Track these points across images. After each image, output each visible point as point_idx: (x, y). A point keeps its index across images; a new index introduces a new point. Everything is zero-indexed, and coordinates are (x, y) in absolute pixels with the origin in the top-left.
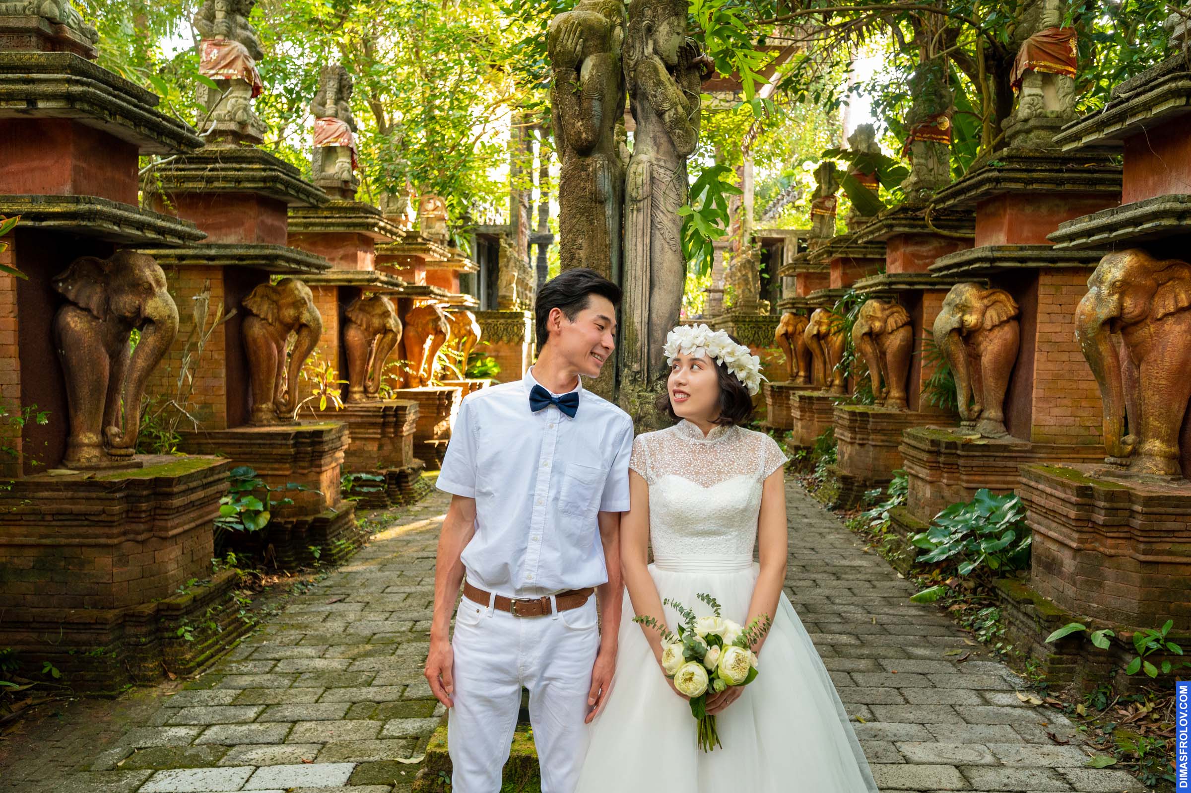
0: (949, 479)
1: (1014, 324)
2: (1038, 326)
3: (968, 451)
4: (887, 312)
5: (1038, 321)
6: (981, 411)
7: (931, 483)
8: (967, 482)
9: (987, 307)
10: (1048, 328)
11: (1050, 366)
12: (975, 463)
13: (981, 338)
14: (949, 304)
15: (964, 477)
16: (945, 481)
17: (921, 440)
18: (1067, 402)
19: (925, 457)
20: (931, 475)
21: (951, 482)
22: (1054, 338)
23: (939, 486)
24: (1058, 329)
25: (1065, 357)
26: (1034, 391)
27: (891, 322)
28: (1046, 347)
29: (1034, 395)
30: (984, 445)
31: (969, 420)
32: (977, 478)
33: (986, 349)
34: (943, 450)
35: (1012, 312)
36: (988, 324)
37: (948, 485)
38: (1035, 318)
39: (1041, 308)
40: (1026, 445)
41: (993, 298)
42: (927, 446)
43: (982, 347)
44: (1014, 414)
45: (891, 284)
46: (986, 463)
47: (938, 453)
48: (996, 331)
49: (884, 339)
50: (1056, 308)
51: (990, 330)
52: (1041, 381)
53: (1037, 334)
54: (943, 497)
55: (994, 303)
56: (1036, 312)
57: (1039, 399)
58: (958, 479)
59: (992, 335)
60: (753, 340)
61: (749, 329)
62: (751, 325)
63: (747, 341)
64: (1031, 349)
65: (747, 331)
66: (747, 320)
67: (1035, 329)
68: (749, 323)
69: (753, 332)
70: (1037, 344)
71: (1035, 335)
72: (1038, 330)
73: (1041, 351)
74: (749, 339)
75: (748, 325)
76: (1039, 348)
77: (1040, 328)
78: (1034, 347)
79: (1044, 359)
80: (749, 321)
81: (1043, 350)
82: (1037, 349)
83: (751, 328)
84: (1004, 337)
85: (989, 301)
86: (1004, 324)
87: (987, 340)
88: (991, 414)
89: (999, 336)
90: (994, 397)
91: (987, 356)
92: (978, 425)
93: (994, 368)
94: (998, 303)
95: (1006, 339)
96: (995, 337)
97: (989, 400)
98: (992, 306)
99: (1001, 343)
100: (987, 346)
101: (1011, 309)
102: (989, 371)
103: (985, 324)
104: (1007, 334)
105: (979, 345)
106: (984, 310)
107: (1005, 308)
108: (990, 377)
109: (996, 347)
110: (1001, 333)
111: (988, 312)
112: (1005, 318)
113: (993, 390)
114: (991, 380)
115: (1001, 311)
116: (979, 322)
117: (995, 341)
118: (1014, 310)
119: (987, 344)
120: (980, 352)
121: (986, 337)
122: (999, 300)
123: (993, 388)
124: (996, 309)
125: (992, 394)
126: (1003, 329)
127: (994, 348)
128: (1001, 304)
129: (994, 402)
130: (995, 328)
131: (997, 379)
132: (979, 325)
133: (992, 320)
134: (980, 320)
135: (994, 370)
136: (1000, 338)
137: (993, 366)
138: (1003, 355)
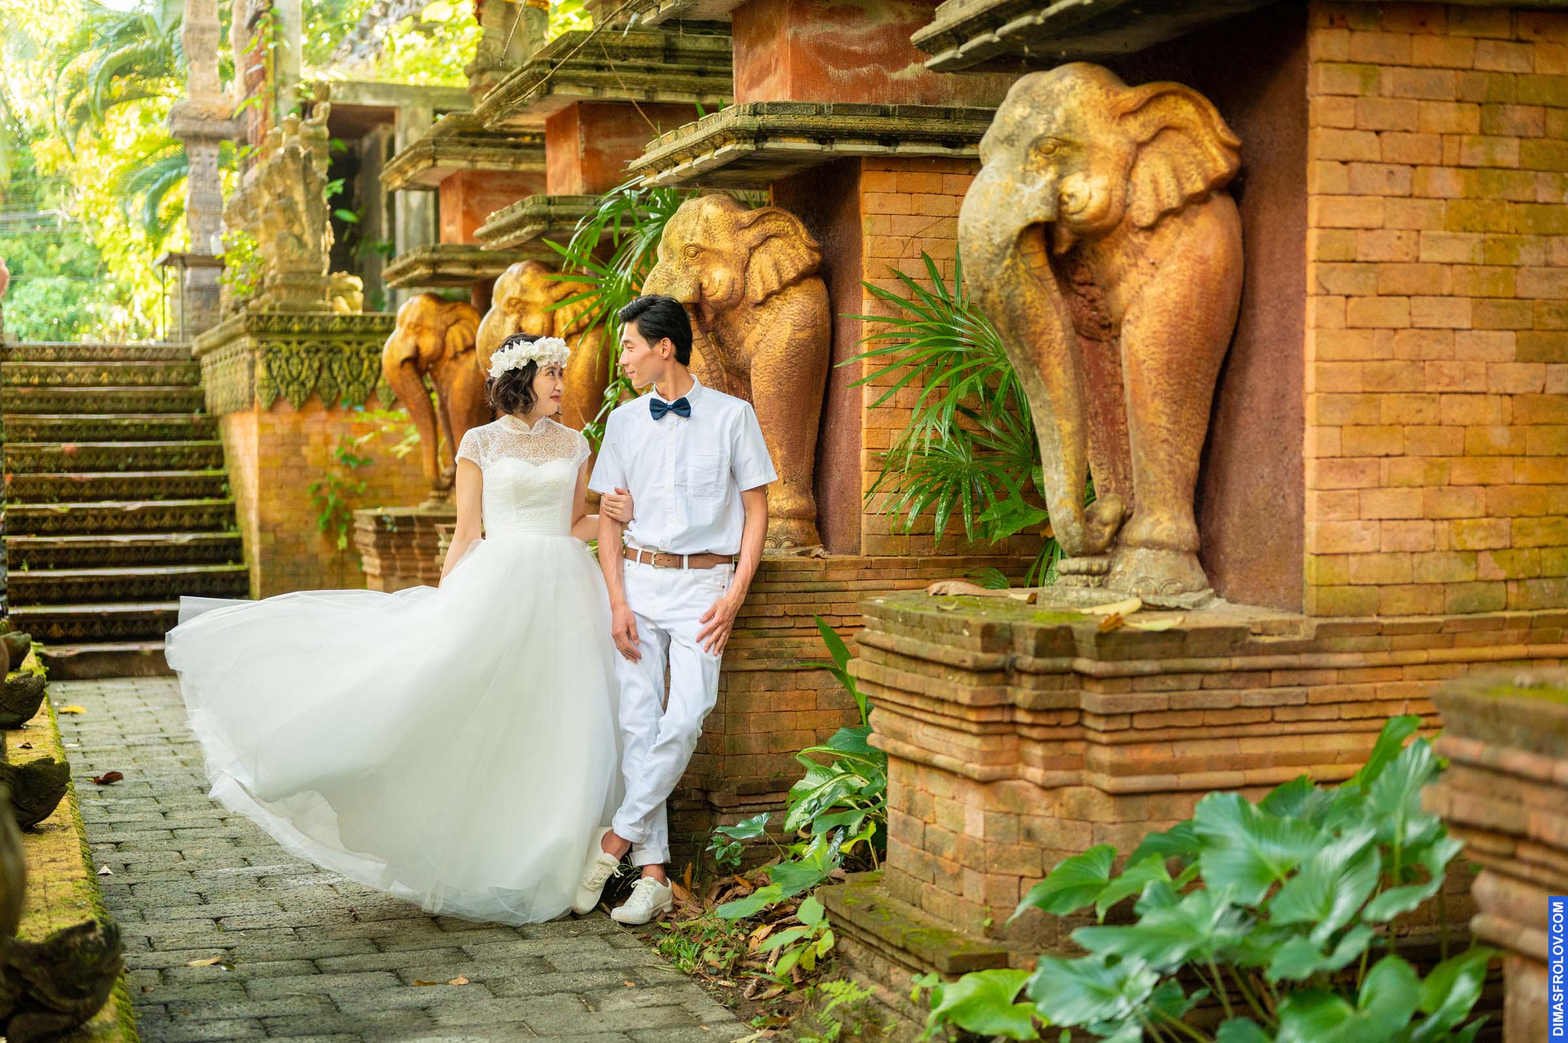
0: (1049, 764)
1: (1223, 206)
3: (1115, 657)
5: (1313, 187)
6: (1123, 520)
7: (985, 783)
8: (1117, 770)
10: (1346, 213)
11: (1356, 345)
12: (1142, 699)
15: (1105, 755)
16: (1036, 773)
17: (940, 628)
18: (1409, 469)
19: (964, 689)
20: (986, 757)
21: (1060, 776)
22: (1367, 247)
23: (1014, 792)
24: (1375, 219)
25: (1396, 313)
26: (1310, 433)
28: (1340, 281)
29: (1310, 449)
30: (1169, 633)
32: (1148, 754)
33: (1138, 296)
34: (1027, 661)
35: (1221, 165)
36: (1144, 209)
37: (1048, 788)
38: (1299, 180)
39: (1320, 142)
40: (1293, 626)
41: (1158, 115)
42: (972, 652)
43: (1124, 291)
44: (1232, 522)
45: (761, 135)
46: (1178, 700)
47: (1006, 673)
48: (1171, 229)
50: (1364, 145)
51: (1151, 229)
52: (1329, 396)
53: (1313, 236)
54: (1029, 834)
56: (1301, 159)
57: (1328, 462)
58: (1082, 763)
59: (1156, 246)
60: (315, 389)
61: (303, 355)
62: (307, 344)
63: (299, 392)
64: (1291, 291)
65: (295, 360)
66: (296, 328)
67: (1304, 218)
68: (303, 338)
69: (316, 365)
70: (1311, 271)
71: (1303, 239)
72: (1312, 219)
73: (1328, 293)
74: (303, 384)
75: (300, 343)
76: (1321, 284)
77: (1320, 211)
78: (1303, 282)
79: (1335, 321)
80: (301, 332)
81: (1333, 290)
82: (1311, 287)
83: (308, 351)
84: (1198, 253)
85: (1143, 125)
86: (1194, 207)
87: (1142, 262)
88: (1159, 528)
89: (1179, 249)
90: (1167, 467)
91: (1145, 320)
92: (1119, 568)
93: (1169, 362)
94: (1171, 133)
95: (1203, 260)
96: (1169, 253)
97: (1152, 479)
98: (1155, 144)
99: (1188, 273)
100: (1141, 287)
101: (1214, 151)
102: (1152, 375)
103: (1134, 207)
104: (1206, 239)
105: (1111, 285)
106: (1130, 160)
107: (1196, 151)
108: (1155, 394)
109: (1172, 286)
110: (1186, 238)
111: (1141, 164)
112: (1199, 186)
113: (1165, 441)
114: (1158, 404)
115: (1184, 160)
116: (1115, 199)
117: (1171, 267)
118: (1227, 159)
119: (1143, 279)
120: (1116, 309)
121: (1140, 252)
122: (1176, 121)
123: (1164, 434)
124: (1166, 155)
125: (1162, 455)
126: (1192, 225)
127: (1165, 293)
128: (1182, 138)
129: (1169, 483)
130: (1167, 221)
131: (1178, 403)
132: (1115, 210)
133: (1156, 190)
134: (1119, 193)
135: (1167, 368)
136: (1185, 256)
137: (1166, 357)
138: (1196, 313)
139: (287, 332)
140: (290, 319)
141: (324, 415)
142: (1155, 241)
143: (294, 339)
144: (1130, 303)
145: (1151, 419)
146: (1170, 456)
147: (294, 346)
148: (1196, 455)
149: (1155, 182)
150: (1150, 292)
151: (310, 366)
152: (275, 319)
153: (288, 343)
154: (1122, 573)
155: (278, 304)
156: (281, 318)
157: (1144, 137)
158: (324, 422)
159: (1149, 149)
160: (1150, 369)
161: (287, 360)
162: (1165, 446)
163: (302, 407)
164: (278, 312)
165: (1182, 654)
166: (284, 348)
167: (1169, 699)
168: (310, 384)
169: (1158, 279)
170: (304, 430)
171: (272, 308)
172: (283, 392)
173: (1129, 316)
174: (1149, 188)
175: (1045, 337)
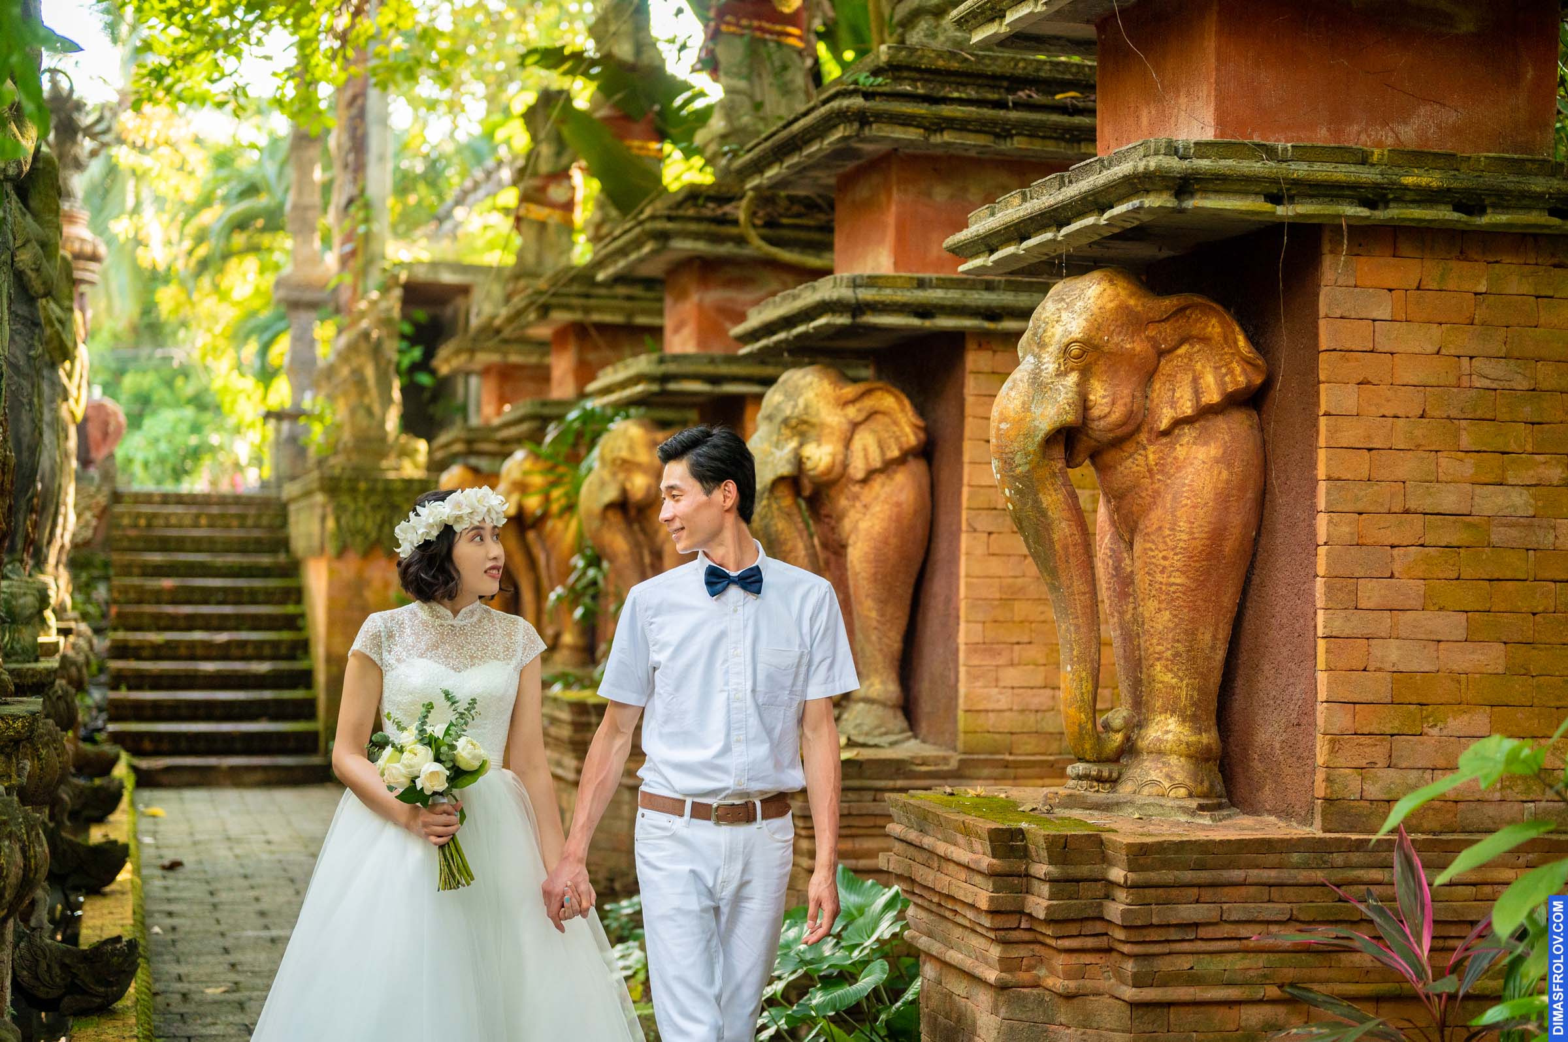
1: (917, 467)
2: (967, 469)
5: (966, 458)
9: (855, 426)
10: (984, 477)
11: (995, 566)
13: (843, 502)
14: (770, 418)
18: (1034, 653)
26: (963, 627)
28: (983, 522)
29: (962, 637)
33: (855, 528)
35: (912, 439)
36: (858, 469)
38: (959, 452)
39: (970, 426)
40: (945, 760)
41: (868, 403)
43: (847, 524)
44: (925, 686)
48: (877, 483)
51: (865, 481)
52: (975, 601)
53: (965, 491)
55: (871, 415)
56: (961, 438)
57: (975, 645)
59: (867, 494)
64: (954, 528)
67: (961, 479)
70: (964, 515)
71: (960, 493)
72: (966, 480)
73: (975, 530)
76: (969, 525)
77: (970, 475)
78: (959, 522)
79: (980, 550)
81: (979, 528)
82: (964, 526)
84: (895, 499)
85: (859, 410)
86: (894, 467)
87: (858, 504)
88: (872, 689)
89: (883, 496)
90: (878, 647)
91: (859, 544)
93: (875, 574)
94: (879, 417)
95: (898, 504)
96: (876, 498)
97: (868, 655)
98: (867, 423)
99: (888, 513)
100: (857, 522)
101: (908, 430)
102: (865, 583)
103: (852, 466)
104: (901, 490)
105: (840, 518)
106: (849, 434)
107: (895, 429)
108: (867, 596)
109: (877, 522)
110: (887, 489)
111: (857, 437)
112: (895, 453)
113: (876, 628)
114: (869, 603)
115: (886, 435)
116: (837, 462)
117: (876, 508)
118: (916, 434)
119: (858, 516)
120: (844, 535)
121: (856, 497)
122: (882, 408)
123: (875, 624)
124: (874, 432)
125: (874, 638)
126: (892, 479)
127: (872, 527)
128: (887, 420)
129: (879, 658)
130: (876, 476)
131: (883, 602)
132: (838, 469)
133: (866, 457)
134: (840, 457)
135: (875, 579)
136: (885, 501)
137: (873, 571)
138: (893, 541)
142: (866, 491)
144: (851, 532)
145: (866, 613)
146: (880, 639)
148: (899, 638)
149: (865, 450)
150: (864, 525)
157: (860, 418)
159: (862, 427)
162: (876, 632)
169: (868, 517)
173: (851, 541)
174: (861, 454)
175: (793, 555)
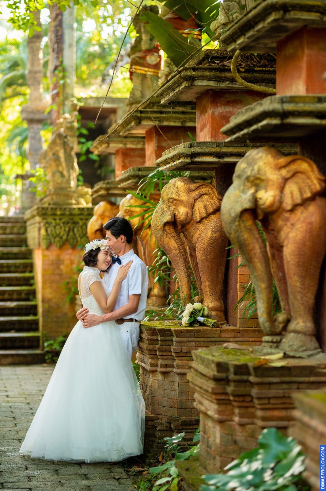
4: (194, 194)
8: (265, 419)
27: (199, 205)
30: (283, 368)
31: (272, 334)
32: (276, 413)
33: (287, 237)
35: (317, 186)
41: (293, 167)
46: (288, 393)
49: (191, 230)
60: (67, 240)
61: (62, 225)
62: (63, 220)
63: (59, 241)
65: (58, 227)
66: (59, 213)
68: (61, 217)
69: (67, 229)
74: (61, 238)
75: (60, 219)
80: (61, 215)
83: (64, 223)
85: (288, 172)
92: (284, 340)
93: (299, 262)
94: (299, 174)
96: (298, 220)
98: (293, 178)
100: (289, 233)
102: (293, 267)
103: (284, 203)
106: (283, 186)
108: (294, 274)
109: (297, 233)
111: (287, 186)
117: (299, 226)
119: (289, 230)
121: (287, 220)
122: (301, 170)
124: (297, 183)
126: (307, 209)
127: (296, 236)
128: (304, 176)
130: (298, 208)
131: (304, 277)
133: (292, 197)
135: (298, 264)
136: (304, 221)
137: (297, 260)
139: (54, 214)
140: (56, 209)
141: (70, 251)
142: (292, 216)
143: (57, 218)
144: (285, 239)
147: (58, 221)
149: (292, 193)
150: (291, 235)
151: (65, 230)
152: (49, 209)
153: (55, 220)
154: (284, 342)
155: (52, 202)
156: (52, 209)
157: (288, 176)
158: (71, 254)
159: (290, 181)
160: (292, 265)
161: (55, 227)
163: (61, 248)
164: (52, 206)
165: (290, 375)
166: (53, 222)
167: (284, 393)
168: (64, 238)
169: (294, 230)
170: (62, 257)
171: (49, 204)
172: (53, 240)
174: (289, 196)
175: (253, 252)
